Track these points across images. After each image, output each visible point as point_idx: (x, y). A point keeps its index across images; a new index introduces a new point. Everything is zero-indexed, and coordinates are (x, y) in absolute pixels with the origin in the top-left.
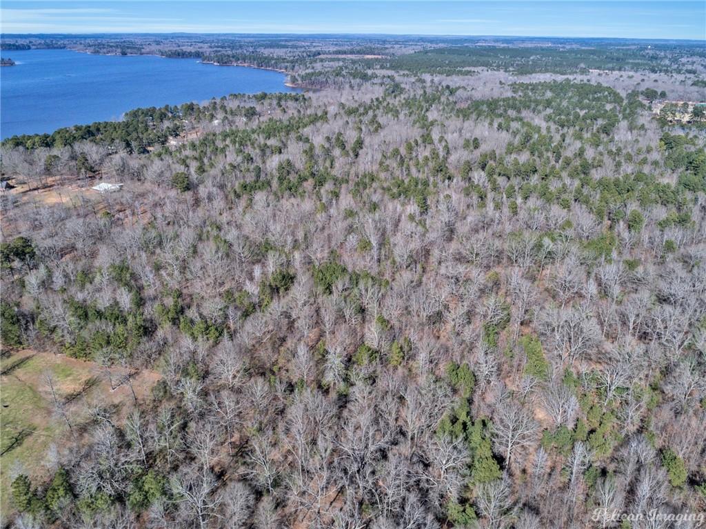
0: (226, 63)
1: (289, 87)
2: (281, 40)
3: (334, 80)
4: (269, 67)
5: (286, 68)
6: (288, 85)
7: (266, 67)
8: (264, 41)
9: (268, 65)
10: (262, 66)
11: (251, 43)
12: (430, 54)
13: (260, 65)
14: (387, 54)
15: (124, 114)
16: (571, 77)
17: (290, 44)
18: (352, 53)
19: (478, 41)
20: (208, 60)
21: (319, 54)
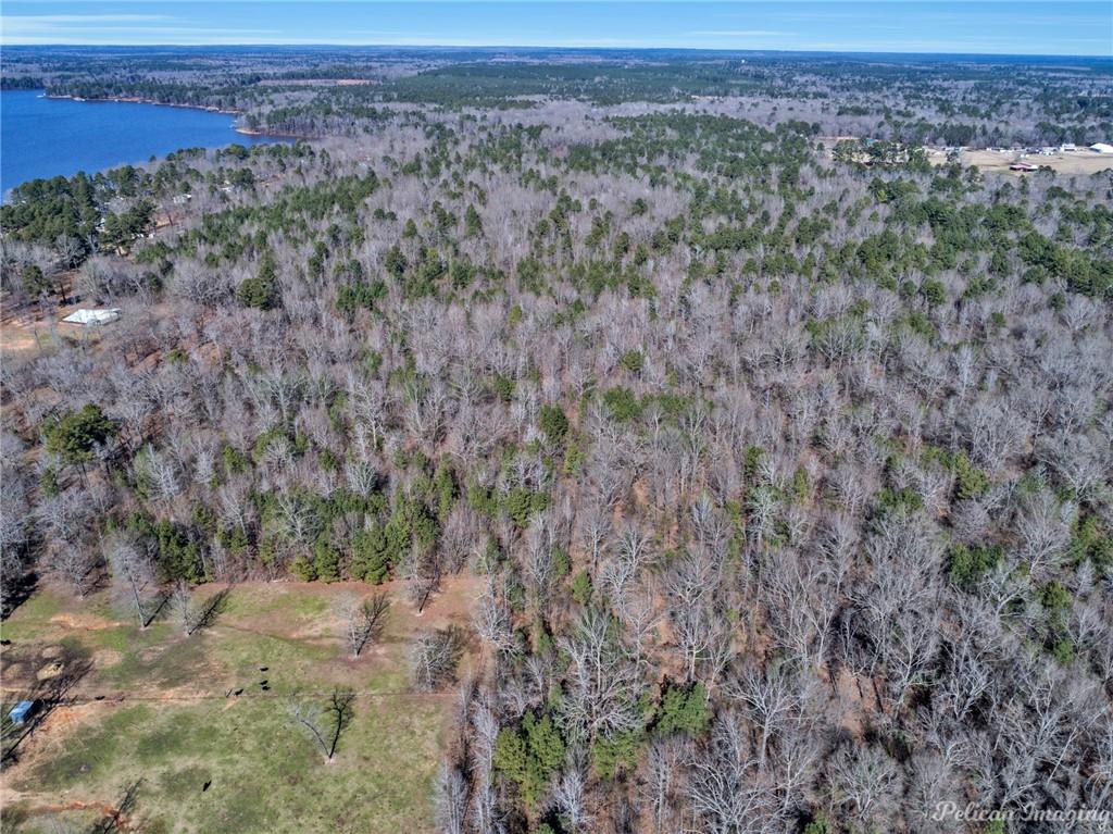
0: (97, 97)
1: (247, 135)
2: (168, 57)
3: (325, 121)
4: (185, 102)
5: (219, 104)
6: (243, 131)
7: (179, 102)
8: (139, 58)
9: (181, 98)
10: (169, 101)
11: (117, 61)
12: (442, 77)
13: (165, 100)
14: (373, 78)
15: (11, 190)
16: (678, 107)
17: (188, 62)
18: (314, 76)
19: (494, 55)
20: (60, 94)
21: (259, 79)
